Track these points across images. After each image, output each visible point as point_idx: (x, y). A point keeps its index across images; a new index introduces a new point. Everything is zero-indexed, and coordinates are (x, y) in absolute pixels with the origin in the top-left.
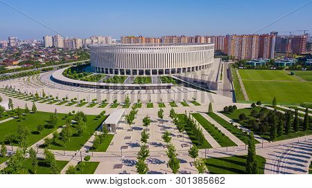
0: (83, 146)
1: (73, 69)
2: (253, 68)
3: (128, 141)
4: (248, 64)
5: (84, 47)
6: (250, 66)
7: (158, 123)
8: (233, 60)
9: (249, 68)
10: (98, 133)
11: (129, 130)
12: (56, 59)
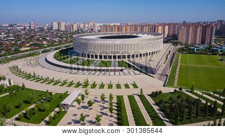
0: (43, 120)
1: (61, 51)
2: (194, 53)
3: (74, 118)
4: (190, 49)
5: (78, 30)
6: (191, 52)
7: (101, 104)
8: (181, 45)
9: (190, 53)
10: (57, 109)
11: (79, 108)
12: (55, 42)
